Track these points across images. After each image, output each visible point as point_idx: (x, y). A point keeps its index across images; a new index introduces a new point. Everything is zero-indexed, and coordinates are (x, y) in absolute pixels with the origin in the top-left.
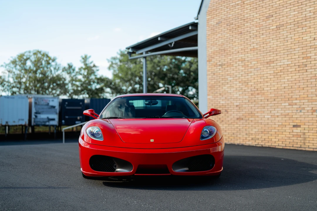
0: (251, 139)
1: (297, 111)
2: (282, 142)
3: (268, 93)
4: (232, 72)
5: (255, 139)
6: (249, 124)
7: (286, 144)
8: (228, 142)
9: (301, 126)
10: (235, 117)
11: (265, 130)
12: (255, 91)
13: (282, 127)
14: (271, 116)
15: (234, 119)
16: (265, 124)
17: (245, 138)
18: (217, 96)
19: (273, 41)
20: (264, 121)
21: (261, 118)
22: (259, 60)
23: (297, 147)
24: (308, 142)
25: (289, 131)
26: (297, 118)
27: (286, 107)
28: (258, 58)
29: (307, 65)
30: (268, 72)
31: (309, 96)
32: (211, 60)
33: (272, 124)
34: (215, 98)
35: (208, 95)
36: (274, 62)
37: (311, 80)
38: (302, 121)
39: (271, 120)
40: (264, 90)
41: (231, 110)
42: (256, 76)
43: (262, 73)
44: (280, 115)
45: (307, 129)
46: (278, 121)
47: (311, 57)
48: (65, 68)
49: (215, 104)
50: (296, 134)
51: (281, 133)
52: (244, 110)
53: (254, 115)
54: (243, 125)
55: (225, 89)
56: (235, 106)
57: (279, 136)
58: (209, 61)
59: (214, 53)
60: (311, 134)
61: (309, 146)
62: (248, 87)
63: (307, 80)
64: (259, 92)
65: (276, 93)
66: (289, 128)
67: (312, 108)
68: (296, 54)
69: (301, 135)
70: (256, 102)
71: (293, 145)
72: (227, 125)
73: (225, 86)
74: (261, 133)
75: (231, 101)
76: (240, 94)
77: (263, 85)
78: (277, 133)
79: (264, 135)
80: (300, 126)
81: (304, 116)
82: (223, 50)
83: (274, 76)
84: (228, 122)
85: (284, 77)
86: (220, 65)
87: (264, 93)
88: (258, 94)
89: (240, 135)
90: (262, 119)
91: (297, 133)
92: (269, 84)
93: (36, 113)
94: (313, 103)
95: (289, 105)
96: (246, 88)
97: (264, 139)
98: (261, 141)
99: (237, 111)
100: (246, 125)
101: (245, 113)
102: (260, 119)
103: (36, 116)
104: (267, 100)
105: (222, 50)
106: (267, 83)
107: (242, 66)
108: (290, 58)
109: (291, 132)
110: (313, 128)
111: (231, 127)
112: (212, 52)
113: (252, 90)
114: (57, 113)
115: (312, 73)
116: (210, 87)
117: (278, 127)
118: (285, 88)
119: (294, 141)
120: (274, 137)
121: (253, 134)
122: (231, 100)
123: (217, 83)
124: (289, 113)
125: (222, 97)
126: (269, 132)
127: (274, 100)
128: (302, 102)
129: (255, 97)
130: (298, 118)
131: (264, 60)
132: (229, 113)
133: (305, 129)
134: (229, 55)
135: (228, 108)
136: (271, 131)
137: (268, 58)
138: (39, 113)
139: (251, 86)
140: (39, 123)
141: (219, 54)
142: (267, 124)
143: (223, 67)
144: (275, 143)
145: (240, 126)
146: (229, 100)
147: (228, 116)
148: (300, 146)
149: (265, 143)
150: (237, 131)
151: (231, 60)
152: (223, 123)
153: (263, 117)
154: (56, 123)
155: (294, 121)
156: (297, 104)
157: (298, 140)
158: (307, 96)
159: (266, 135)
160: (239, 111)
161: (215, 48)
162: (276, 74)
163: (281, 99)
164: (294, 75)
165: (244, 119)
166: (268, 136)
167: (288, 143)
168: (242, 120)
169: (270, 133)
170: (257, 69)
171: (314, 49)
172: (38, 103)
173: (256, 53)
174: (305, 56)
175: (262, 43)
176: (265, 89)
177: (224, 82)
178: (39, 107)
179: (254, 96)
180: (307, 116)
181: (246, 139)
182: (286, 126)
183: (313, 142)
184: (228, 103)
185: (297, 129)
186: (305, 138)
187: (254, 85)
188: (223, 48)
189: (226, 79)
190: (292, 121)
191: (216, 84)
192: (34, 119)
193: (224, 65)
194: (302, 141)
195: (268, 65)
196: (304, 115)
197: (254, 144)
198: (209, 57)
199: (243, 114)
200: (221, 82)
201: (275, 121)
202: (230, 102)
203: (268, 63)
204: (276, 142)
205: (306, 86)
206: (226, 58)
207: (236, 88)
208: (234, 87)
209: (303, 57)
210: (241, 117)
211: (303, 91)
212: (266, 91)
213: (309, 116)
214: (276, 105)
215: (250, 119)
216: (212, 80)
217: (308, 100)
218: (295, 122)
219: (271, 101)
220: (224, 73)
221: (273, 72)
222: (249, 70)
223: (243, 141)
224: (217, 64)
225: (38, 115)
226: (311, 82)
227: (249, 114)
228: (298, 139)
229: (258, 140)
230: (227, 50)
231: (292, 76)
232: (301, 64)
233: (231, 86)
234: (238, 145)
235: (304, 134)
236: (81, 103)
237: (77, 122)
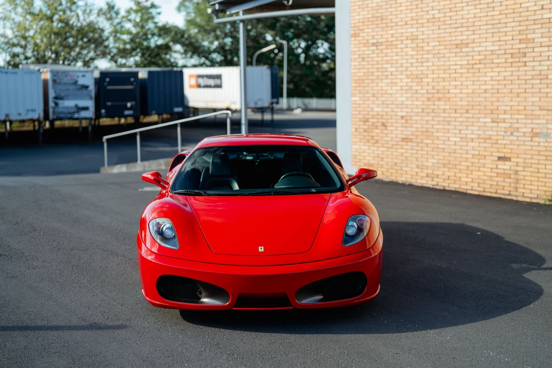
0: (425, 175)
1: (506, 132)
2: (479, 184)
3: (456, 99)
4: (394, 58)
5: (433, 176)
6: (422, 150)
7: (484, 188)
8: (387, 178)
9: (512, 160)
10: (398, 136)
11: (449, 161)
12: (433, 93)
13: (479, 159)
14: (461, 138)
15: (396, 139)
16: (450, 151)
17: (415, 174)
18: (369, 97)
19: (468, 8)
20: (448, 147)
21: (444, 141)
22: (443, 39)
23: (504, 194)
24: (522, 186)
25: (491, 166)
26: (505, 144)
27: (487, 125)
28: (441, 35)
29: (527, 55)
30: (458, 63)
31: (527, 108)
32: (359, 34)
33: (461, 151)
34: (364, 101)
35: (353, 95)
36: (469, 45)
37: (533, 82)
38: (513, 151)
39: (461, 146)
40: (449, 93)
41: (392, 123)
42: (436, 68)
43: (447, 63)
44: (475, 138)
45: (522, 164)
46: (473, 147)
47: (534, 39)
48: (101, 10)
49: (364, 111)
50: (502, 171)
51: (477, 169)
52: (414, 125)
53: (431, 134)
54: (412, 151)
55: (382, 87)
56: (400, 118)
57: (474, 173)
58: (355, 35)
59: (363, 22)
60: (529, 174)
61: (523, 193)
62: (422, 86)
63: (526, 80)
64: (442, 95)
65: (471, 99)
66: (491, 160)
67: (532, 129)
68: (508, 34)
69: (510, 175)
70: (435, 113)
71: (497, 190)
72: (385, 149)
73: (382, 82)
74: (443, 166)
75: (392, 108)
76: (407, 98)
77: (448, 83)
78: (471, 168)
79: (447, 170)
80: (510, 158)
81: (517, 143)
82: (379, 19)
83: (468, 69)
84: (387, 144)
85: (486, 73)
86: (373, 44)
87: (449, 98)
88: (439, 99)
89: (407, 167)
90: (446, 143)
91: (504, 170)
92: (458, 83)
93: (56, 98)
94: (534, 121)
95: (492, 122)
96: (419, 88)
97: (447, 177)
98: (442, 180)
99: (402, 127)
100: (417, 150)
101: (417, 131)
102: (442, 142)
103: (56, 104)
104: (454, 111)
105: (377, 17)
106: (455, 81)
107: (412, 48)
108: (497, 39)
109: (494, 168)
110: (531, 164)
111: (392, 152)
112: (361, 21)
113: (429, 91)
114: (91, 98)
115: (535, 68)
116: (356, 81)
117: (473, 158)
118: (487, 91)
119: (499, 183)
120: (465, 175)
121: (429, 168)
122: (392, 106)
123: (368, 76)
124: (491, 136)
125: (377, 100)
126: (456, 165)
127: (466, 111)
128: (514, 119)
129: (434, 104)
130: (507, 144)
131: (450, 41)
132: (388, 128)
133: (519, 164)
134: (390, 28)
135: (387, 119)
136: (460, 165)
137: (458, 38)
138: (62, 98)
139: (428, 85)
140: (62, 115)
141: (372, 24)
142: (454, 151)
143: (379, 48)
144: (466, 184)
145: (406, 152)
146: (389, 106)
147: (387, 134)
148: (508, 193)
149: (449, 184)
150: (402, 160)
151: (392, 36)
152: (377, 145)
153: (447, 139)
154: (90, 114)
155: (499, 150)
156: (506, 121)
157: (506, 182)
158: (523, 108)
159: (450, 170)
160: (406, 127)
161: (366, 13)
162: (471, 66)
163: (480, 110)
164: (503, 69)
165: (413, 140)
166: (455, 173)
167: (489, 186)
168: (411, 141)
169: (457, 167)
170: (440, 55)
171: (540, 26)
172: (58, 81)
173: (437, 28)
174: (524, 37)
175: (449, 10)
176: (451, 91)
177: (380, 74)
178: (60, 87)
179: (432, 103)
180: (522, 143)
181: (417, 175)
182: (487, 158)
183: (531, 187)
184: (387, 112)
185: (504, 164)
186: (517, 180)
187: (433, 84)
188: (379, 15)
189: (385, 70)
190: (496, 150)
191: (366, 78)
192: (54, 108)
193: (382, 44)
194: (512, 185)
195: (459, 50)
196: (517, 140)
197: (430, 184)
198: (355, 29)
199: (412, 132)
200: (375, 74)
201: (467, 148)
202: (390, 110)
203: (458, 46)
204: (468, 183)
205: (523, 91)
206: (385, 33)
207: (401, 86)
208: (398, 84)
209: (520, 40)
210: (408, 137)
211: (518, 99)
212: (454, 95)
213: (526, 143)
214: (469, 120)
215: (425, 141)
216: (359, 69)
217: (526, 115)
218: (501, 152)
219: (461, 114)
220: (380, 59)
221: (466, 62)
222: (424, 56)
223: (412, 178)
224: (368, 43)
225: (60, 102)
226: (533, 84)
227: (422, 132)
228: (506, 180)
229: (438, 177)
230: (387, 19)
231: (499, 72)
232: (517, 51)
233: (392, 83)
234: (403, 185)
235: (516, 172)
236: (132, 79)
237: (127, 112)
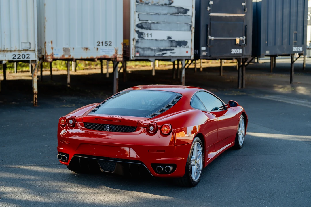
93: (140, 26)
114: (190, 29)
138: (149, 28)
140: (148, 53)
154: (187, 51)
178: (147, 9)
225: (146, 32)
236: (243, 4)
237: (234, 51)
